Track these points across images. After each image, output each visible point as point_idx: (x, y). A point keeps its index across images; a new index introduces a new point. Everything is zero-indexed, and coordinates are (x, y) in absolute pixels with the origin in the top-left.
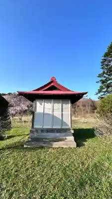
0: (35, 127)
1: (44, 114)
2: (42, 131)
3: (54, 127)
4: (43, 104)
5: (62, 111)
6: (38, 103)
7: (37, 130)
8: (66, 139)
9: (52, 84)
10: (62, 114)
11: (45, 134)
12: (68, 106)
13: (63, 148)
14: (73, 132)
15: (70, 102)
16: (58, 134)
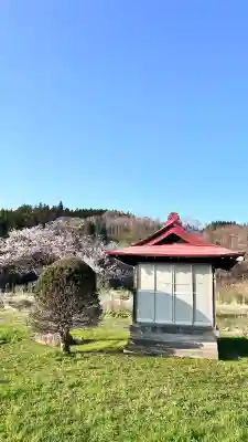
0: (139, 320)
4: (153, 272)
5: (194, 290)
7: (144, 327)
8: (201, 345)
9: (171, 231)
10: (194, 296)
11: (159, 335)
14: (217, 334)
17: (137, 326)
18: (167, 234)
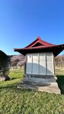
0: (27, 73)
1: (32, 64)
2: (32, 76)
3: (40, 74)
4: (32, 57)
5: (46, 62)
6: (28, 57)
7: (28, 75)
8: (50, 84)
9: (38, 42)
10: (46, 64)
11: (33, 79)
12: (51, 57)
13: (47, 93)
14: (56, 78)
15: (52, 54)
16: (43, 80)
17: (26, 75)
18: (36, 43)
